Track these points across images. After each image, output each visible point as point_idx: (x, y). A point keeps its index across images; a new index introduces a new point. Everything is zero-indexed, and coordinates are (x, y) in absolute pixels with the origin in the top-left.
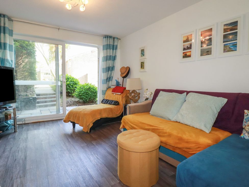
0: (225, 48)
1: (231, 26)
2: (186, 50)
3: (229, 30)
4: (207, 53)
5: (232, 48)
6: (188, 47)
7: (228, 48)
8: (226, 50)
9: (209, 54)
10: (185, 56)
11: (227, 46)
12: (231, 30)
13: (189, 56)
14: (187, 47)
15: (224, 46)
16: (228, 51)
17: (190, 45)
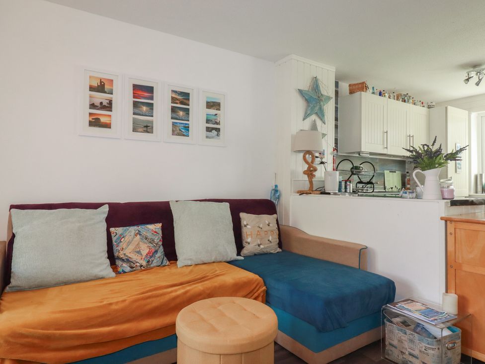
0: (174, 129)
1: (182, 96)
2: (98, 109)
3: (178, 102)
4: (145, 129)
5: (183, 131)
6: (104, 104)
7: (178, 129)
8: (176, 133)
9: (148, 132)
10: (95, 123)
11: (176, 126)
12: (182, 103)
13: (107, 126)
14: (101, 103)
15: (173, 124)
16: (179, 135)
17: (108, 101)
